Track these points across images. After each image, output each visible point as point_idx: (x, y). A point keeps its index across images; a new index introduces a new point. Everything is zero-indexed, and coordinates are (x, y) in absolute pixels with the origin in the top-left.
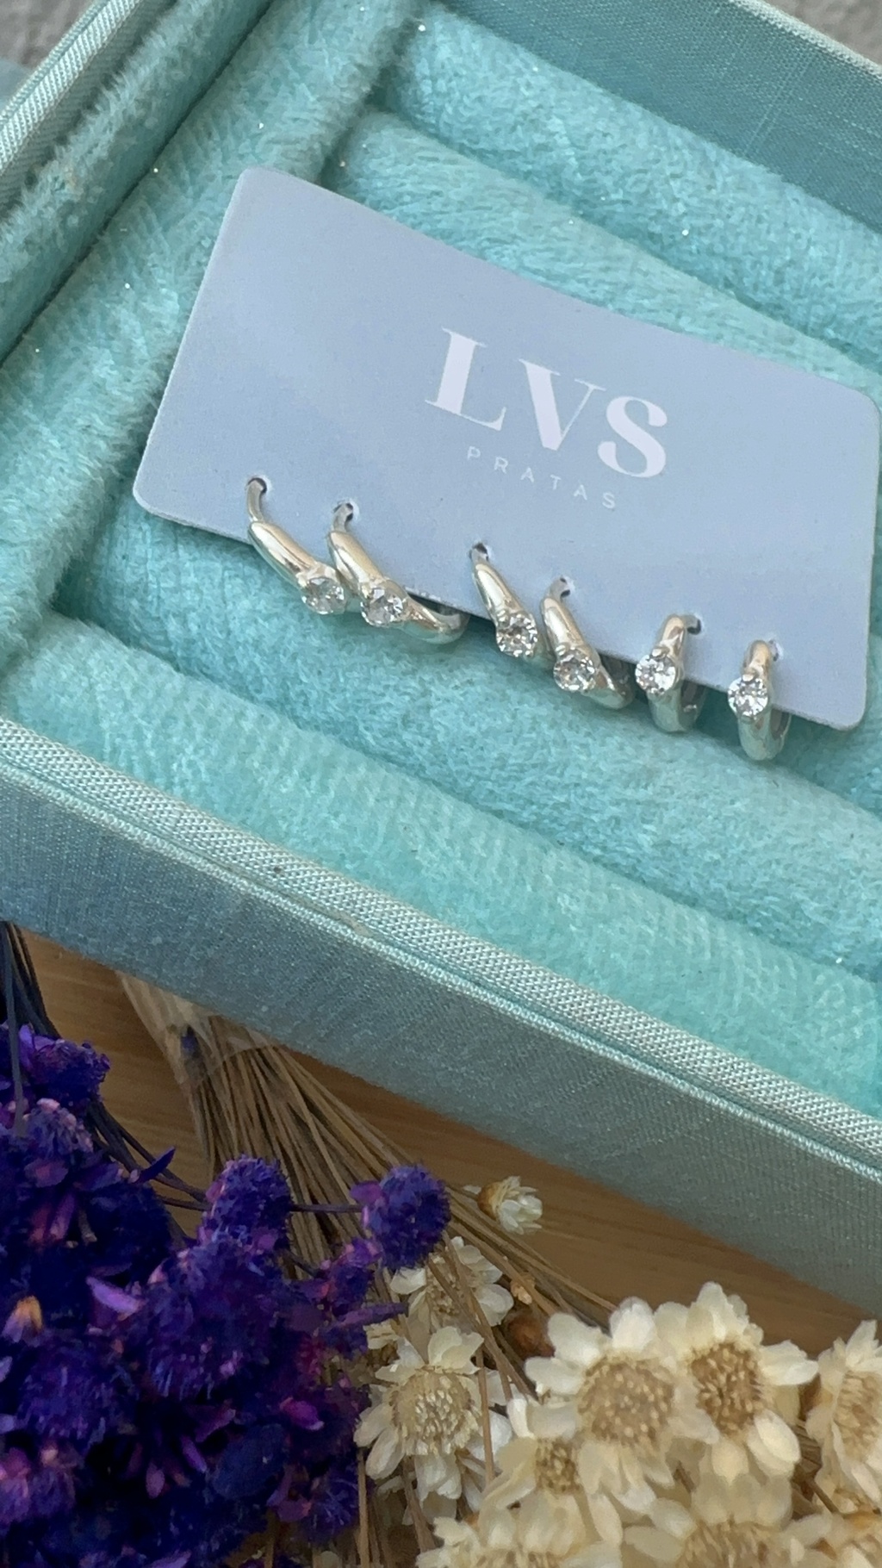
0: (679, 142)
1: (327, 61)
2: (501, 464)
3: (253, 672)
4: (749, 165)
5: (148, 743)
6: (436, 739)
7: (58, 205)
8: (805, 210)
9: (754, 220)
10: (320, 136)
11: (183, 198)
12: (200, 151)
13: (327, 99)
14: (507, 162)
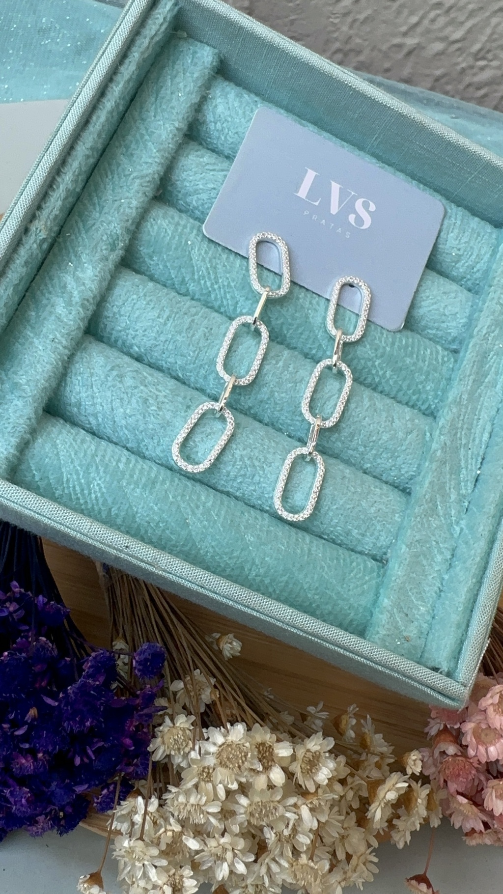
5: (81, 477)
7: (38, 242)
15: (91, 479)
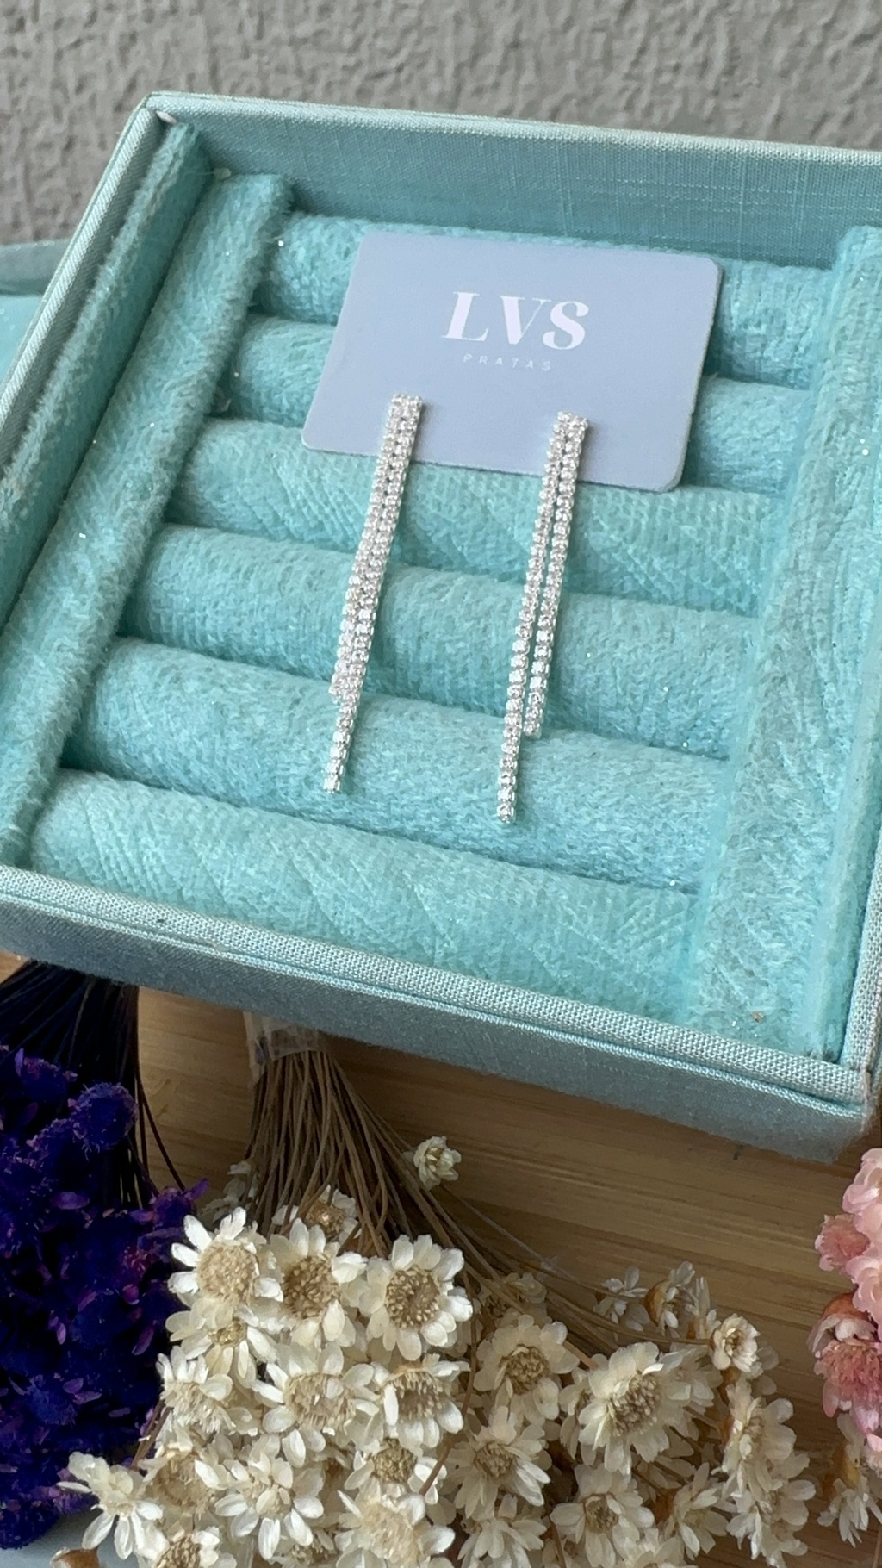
1: (206, 307)
3: (205, 776)
4: (559, 242)
5: (125, 848)
10: (205, 368)
11: (113, 455)
13: (209, 337)
15: (141, 849)
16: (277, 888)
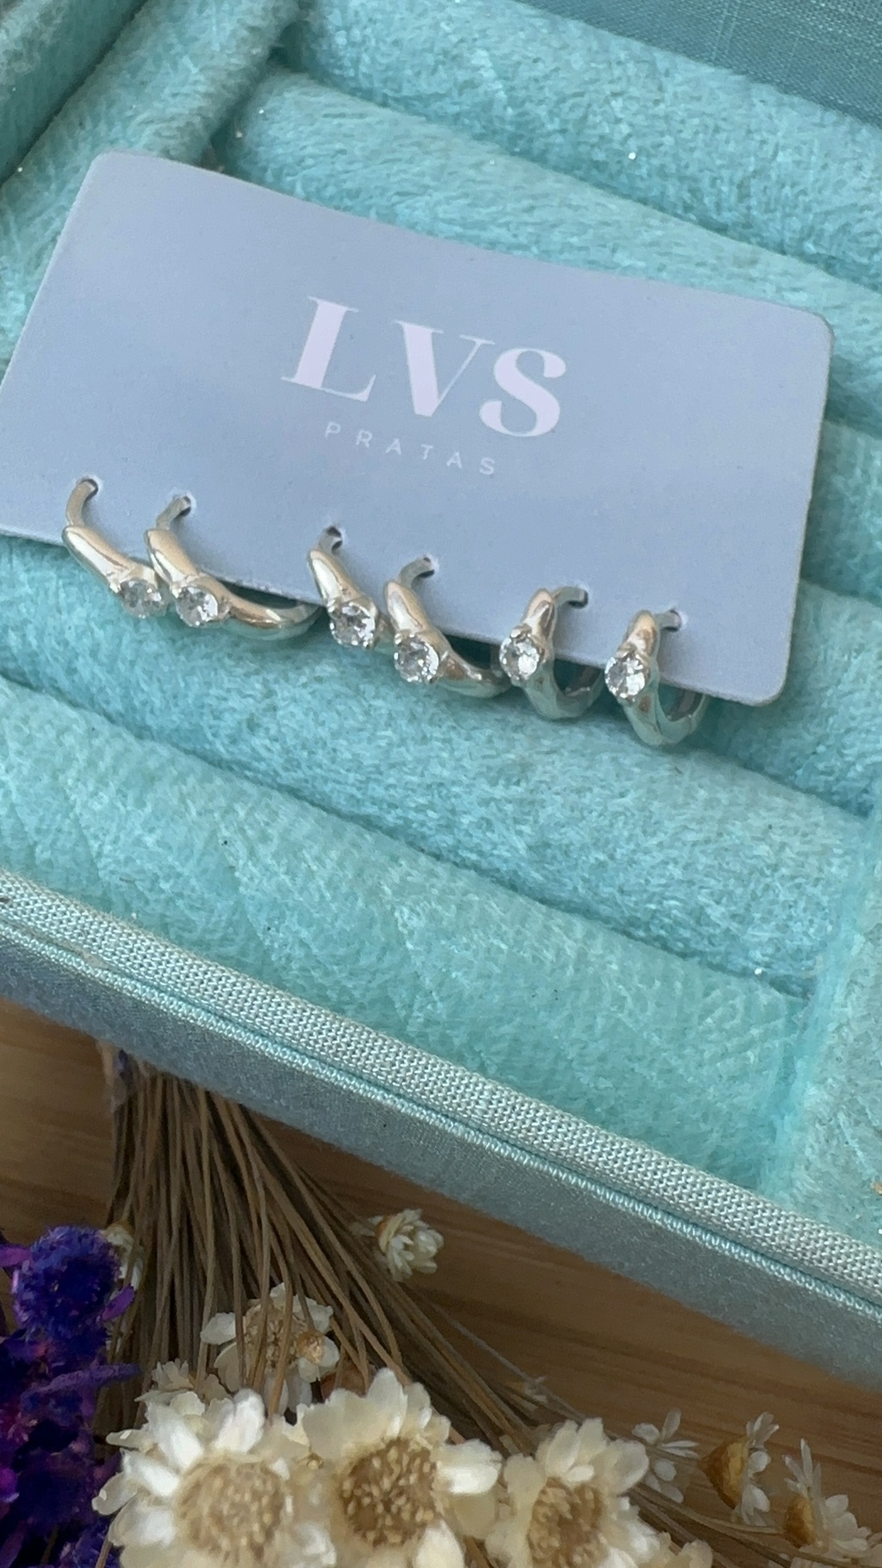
0: (623, 56)
1: (214, 29)
2: (364, 438)
3: (96, 682)
4: (707, 70)
6: (285, 742)
8: (773, 111)
9: (710, 131)
10: (200, 108)
11: (46, 194)
12: (69, 143)
13: (213, 68)
14: (435, 106)
16: (186, 872)
